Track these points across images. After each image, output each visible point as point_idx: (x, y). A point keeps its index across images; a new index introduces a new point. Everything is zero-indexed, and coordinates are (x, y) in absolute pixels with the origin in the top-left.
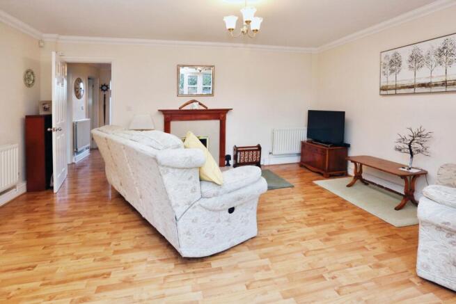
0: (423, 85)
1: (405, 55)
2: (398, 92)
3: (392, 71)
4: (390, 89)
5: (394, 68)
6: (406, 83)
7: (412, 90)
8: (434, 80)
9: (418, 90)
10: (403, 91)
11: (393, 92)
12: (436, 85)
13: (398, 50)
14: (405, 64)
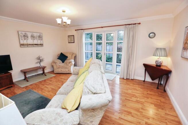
0: (36, 45)
1: (29, 35)
2: (28, 46)
3: (25, 39)
4: (25, 45)
5: (25, 38)
6: (31, 43)
7: (33, 46)
8: (38, 43)
9: (35, 46)
10: (30, 46)
11: (27, 46)
12: (39, 45)
13: (27, 33)
14: (29, 38)
